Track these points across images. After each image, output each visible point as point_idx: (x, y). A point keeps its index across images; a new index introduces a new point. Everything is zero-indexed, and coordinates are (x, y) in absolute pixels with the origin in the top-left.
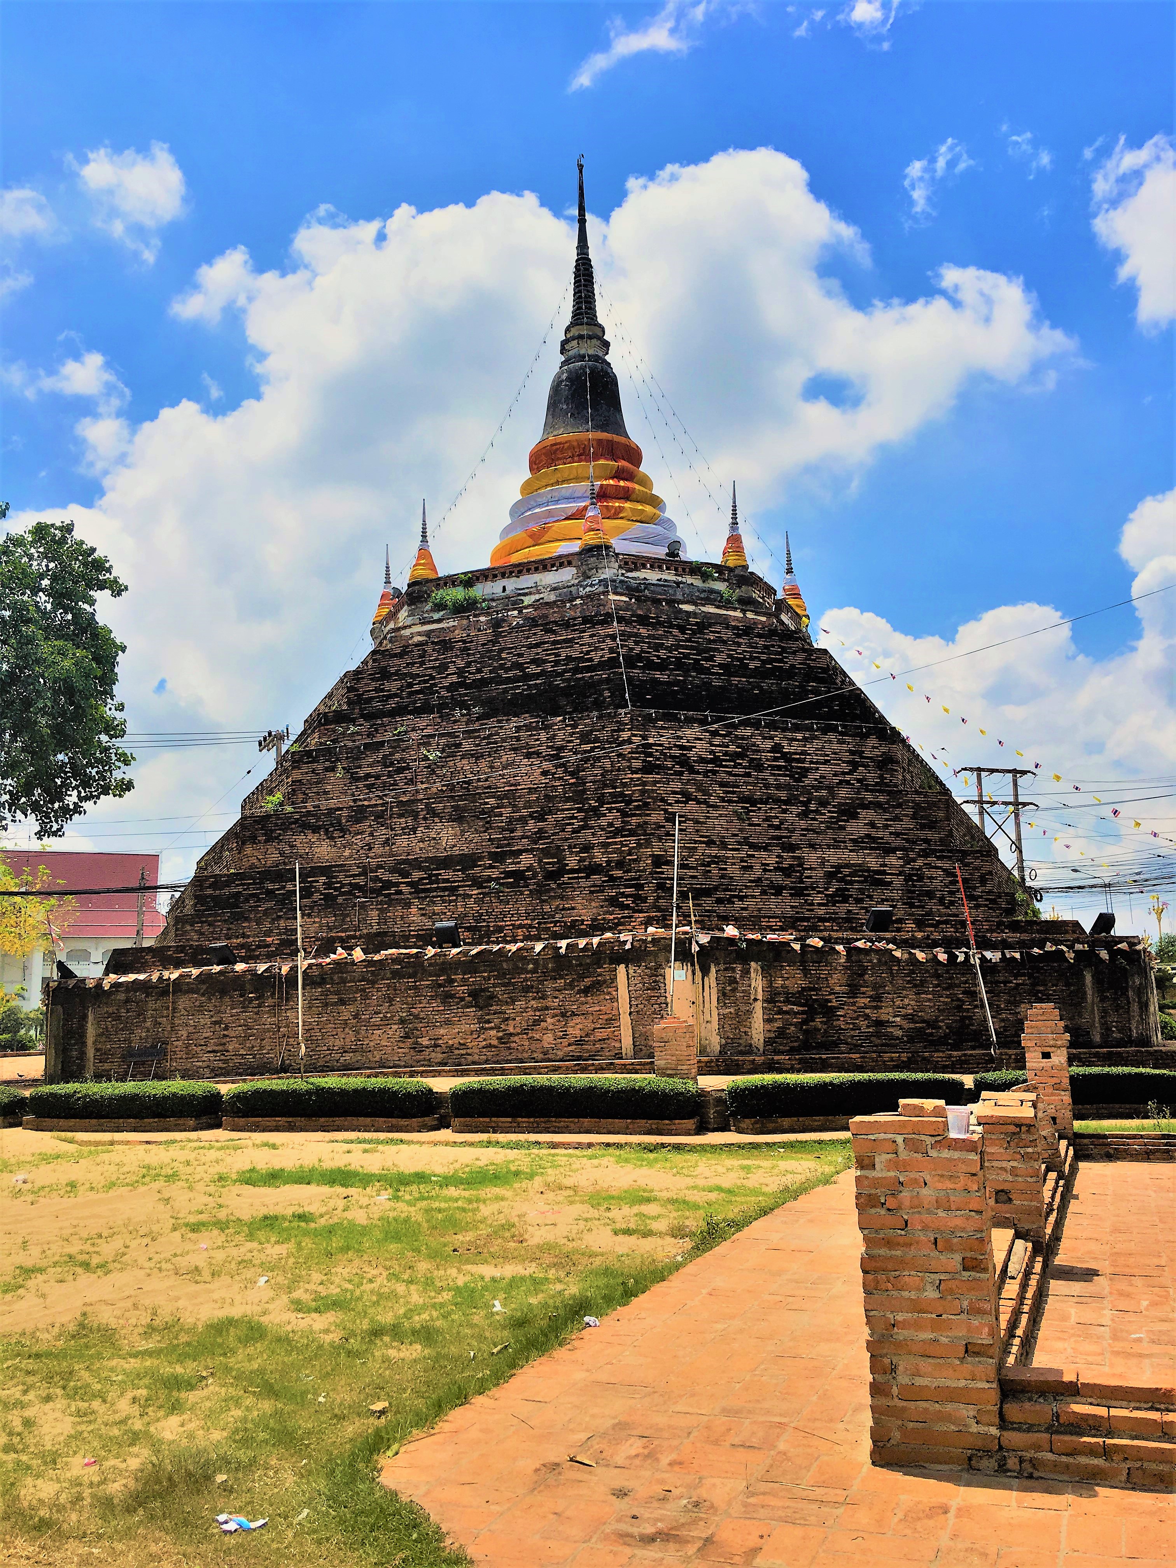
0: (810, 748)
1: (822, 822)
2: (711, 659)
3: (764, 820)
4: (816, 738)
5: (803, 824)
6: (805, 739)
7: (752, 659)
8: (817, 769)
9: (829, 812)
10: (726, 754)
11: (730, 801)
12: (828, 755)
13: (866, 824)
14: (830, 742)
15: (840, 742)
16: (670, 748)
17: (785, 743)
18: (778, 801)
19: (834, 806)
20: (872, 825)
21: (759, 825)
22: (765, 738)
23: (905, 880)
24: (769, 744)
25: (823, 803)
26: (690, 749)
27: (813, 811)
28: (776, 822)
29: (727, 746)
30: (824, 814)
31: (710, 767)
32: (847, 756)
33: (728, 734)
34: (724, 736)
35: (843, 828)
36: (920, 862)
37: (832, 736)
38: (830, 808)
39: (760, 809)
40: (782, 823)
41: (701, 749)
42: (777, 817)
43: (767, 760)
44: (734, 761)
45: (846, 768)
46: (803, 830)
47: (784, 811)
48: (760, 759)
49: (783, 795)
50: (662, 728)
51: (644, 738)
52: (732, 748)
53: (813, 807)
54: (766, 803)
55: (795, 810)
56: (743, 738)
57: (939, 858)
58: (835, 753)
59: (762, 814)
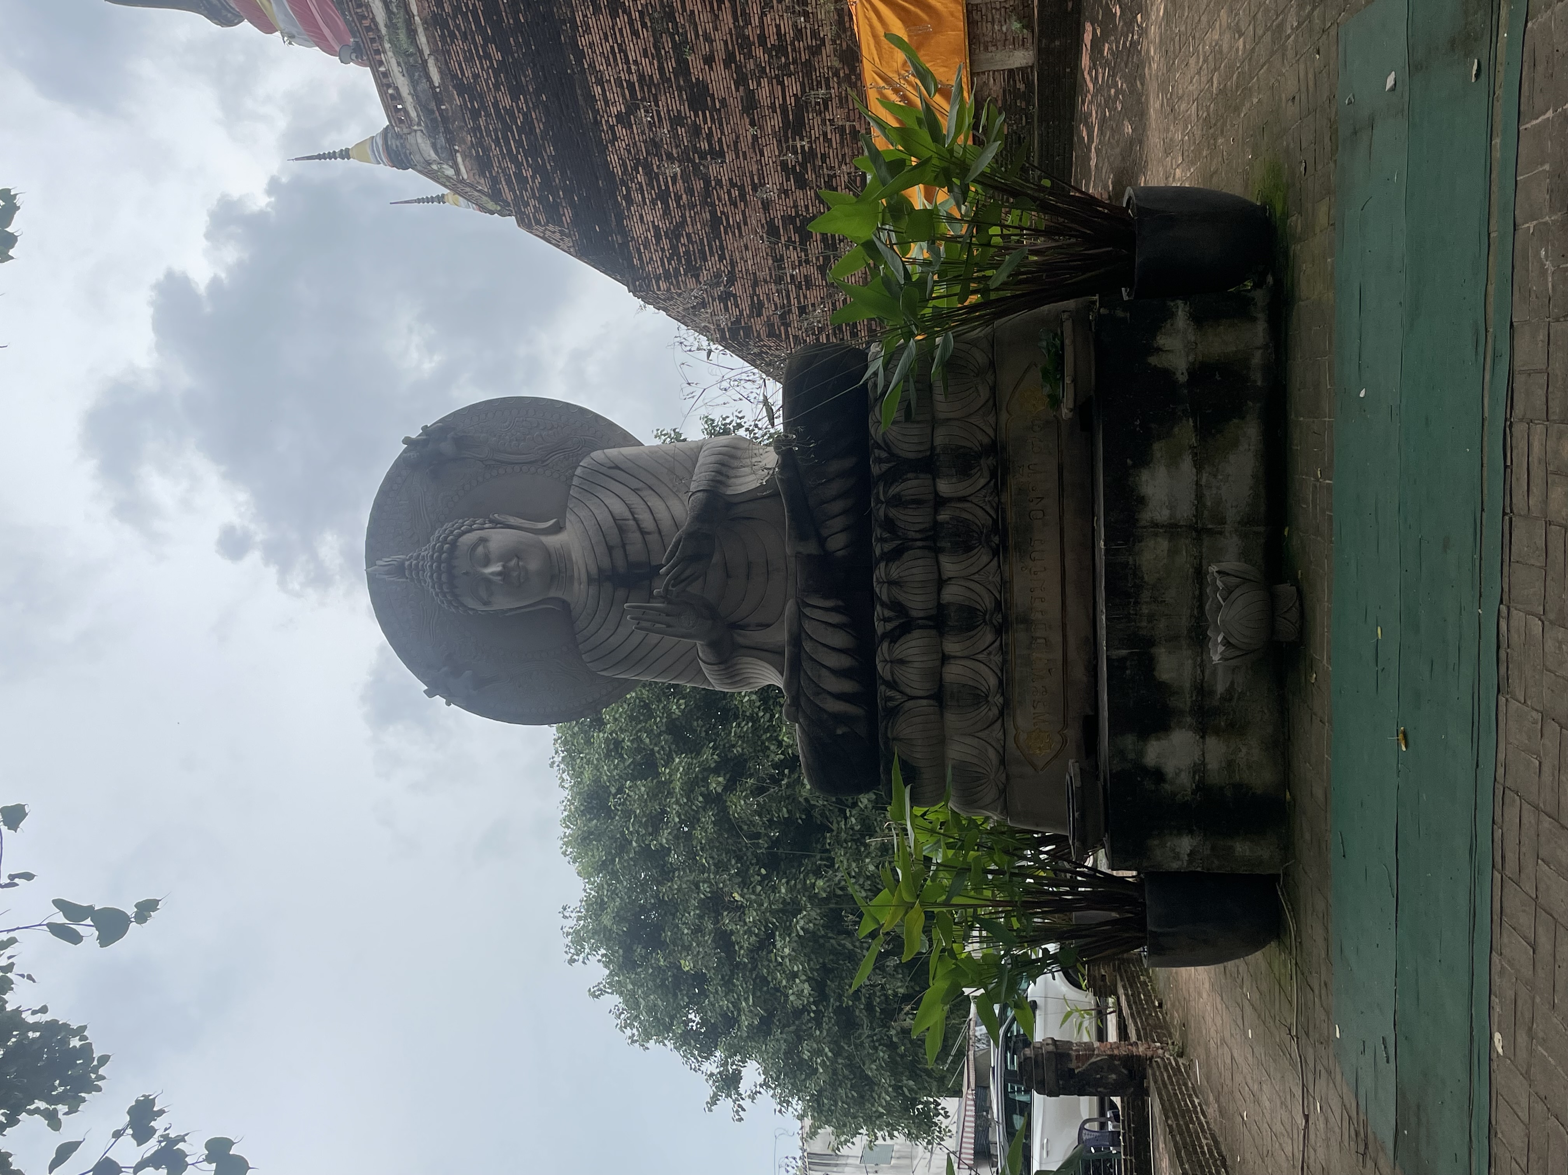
0: (609, 74)
1: (722, 133)
2: (510, 112)
3: (736, 206)
4: (592, 65)
5: (729, 156)
6: (600, 82)
7: (488, 56)
8: (635, 62)
9: (705, 122)
10: (650, 185)
11: (722, 248)
12: (612, 48)
13: (711, 68)
14: (591, 45)
15: (587, 30)
16: (663, 250)
17: (614, 110)
18: (707, 192)
19: (696, 115)
20: (709, 60)
21: (744, 213)
22: (615, 138)
23: (789, 75)
24: (621, 131)
25: (696, 131)
26: (656, 228)
27: (710, 144)
28: (735, 193)
29: (640, 184)
30: (710, 129)
31: (672, 204)
32: (605, 19)
33: (624, 183)
34: (628, 189)
35: (723, 101)
36: (759, 52)
37: (583, 42)
38: (700, 120)
39: (722, 213)
40: (733, 184)
41: (653, 215)
42: (729, 192)
43: (643, 133)
44: (657, 175)
45: (622, 20)
46: (737, 157)
47: (719, 182)
48: (645, 142)
49: (699, 185)
50: (640, 259)
51: (658, 278)
52: (641, 178)
53: (704, 145)
54: (713, 205)
56: (624, 165)
57: (748, 22)
58: (605, 35)
59: (728, 209)
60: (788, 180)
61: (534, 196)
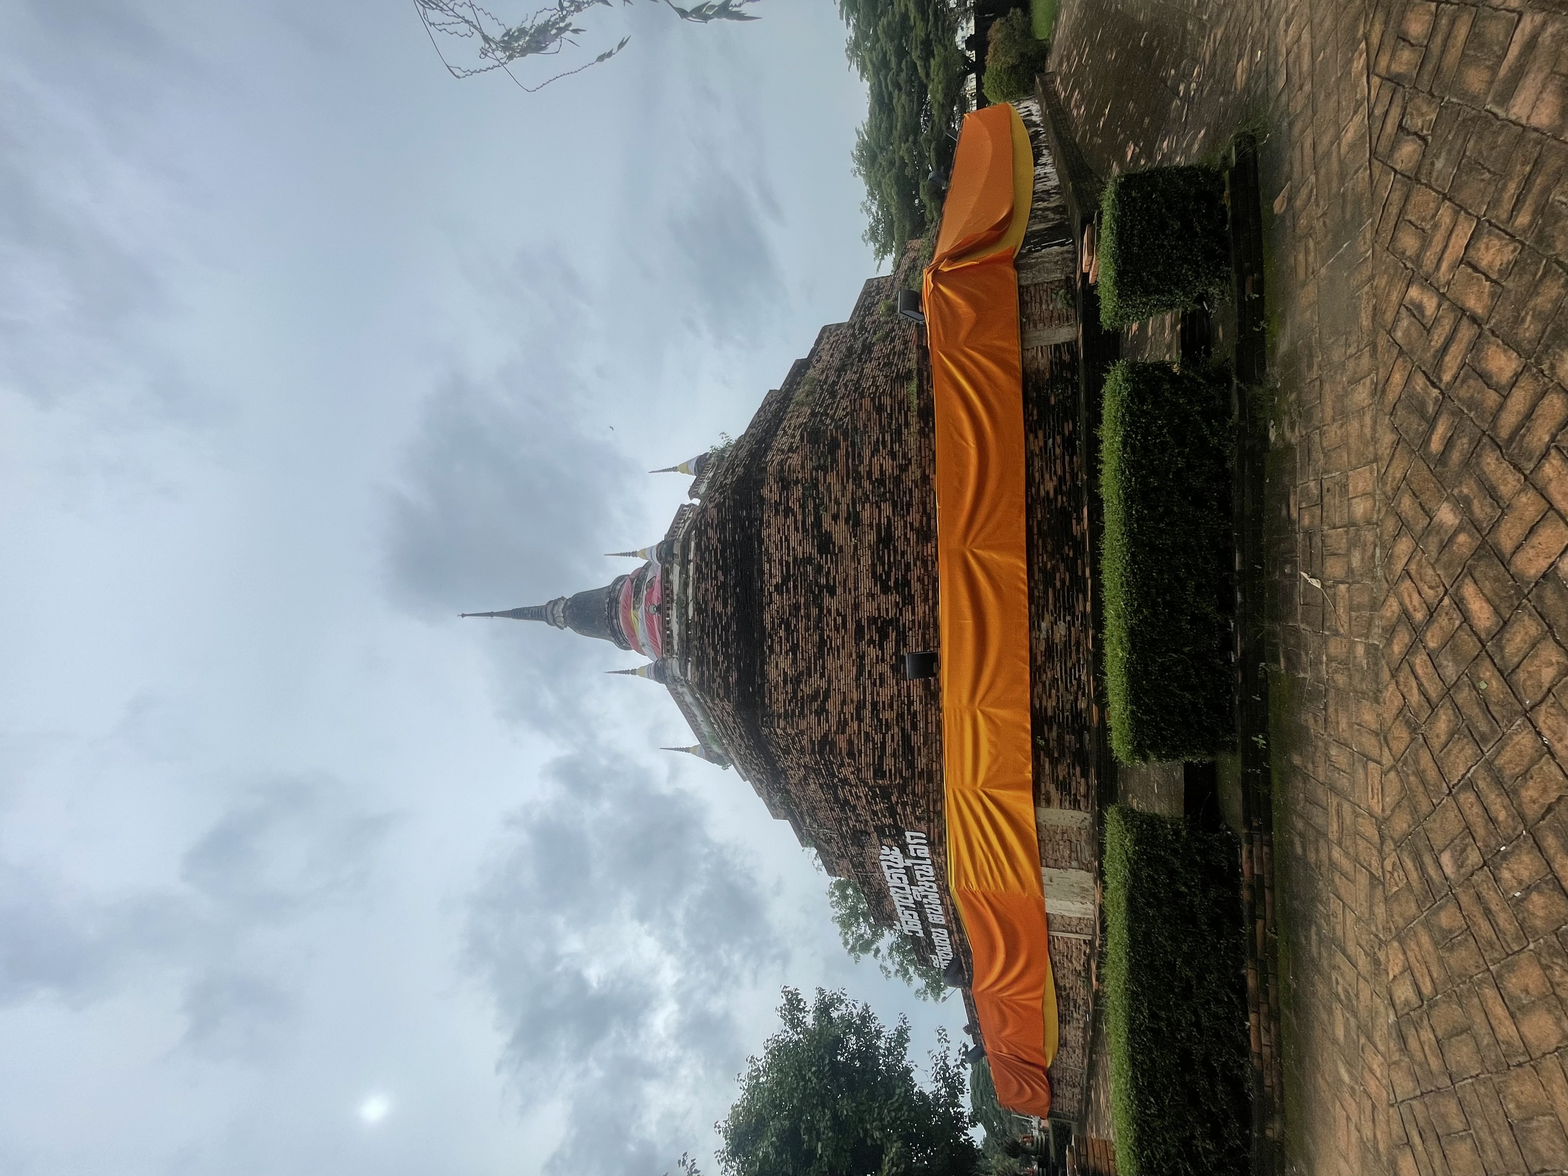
0: (776, 556)
1: (837, 572)
2: (720, 615)
3: (838, 632)
4: (767, 550)
5: (839, 591)
6: (769, 561)
7: (716, 578)
8: (793, 548)
9: (827, 563)
10: (787, 640)
11: (824, 668)
12: (781, 538)
13: (836, 523)
14: (769, 535)
15: (769, 527)
16: (787, 693)
17: (774, 582)
18: (819, 619)
19: (821, 558)
20: (835, 517)
21: (843, 638)
22: (771, 602)
24: (776, 597)
25: (819, 569)
26: (785, 674)
27: (827, 581)
28: (839, 620)
29: (781, 637)
30: (829, 568)
31: (799, 656)
32: (781, 519)
33: (770, 636)
34: (772, 641)
35: (841, 548)
37: (764, 533)
38: (823, 562)
39: (828, 636)
40: (839, 614)
41: (785, 663)
42: (835, 620)
43: (789, 599)
44: (793, 631)
45: (790, 520)
46: (845, 592)
47: (829, 611)
48: (789, 606)
49: (814, 612)
50: (770, 699)
51: (779, 716)
52: (782, 633)
53: (823, 581)
54: (822, 630)
55: (827, 600)
56: (773, 622)
58: (779, 529)
59: (833, 634)
60: (876, 585)
61: (720, 676)
